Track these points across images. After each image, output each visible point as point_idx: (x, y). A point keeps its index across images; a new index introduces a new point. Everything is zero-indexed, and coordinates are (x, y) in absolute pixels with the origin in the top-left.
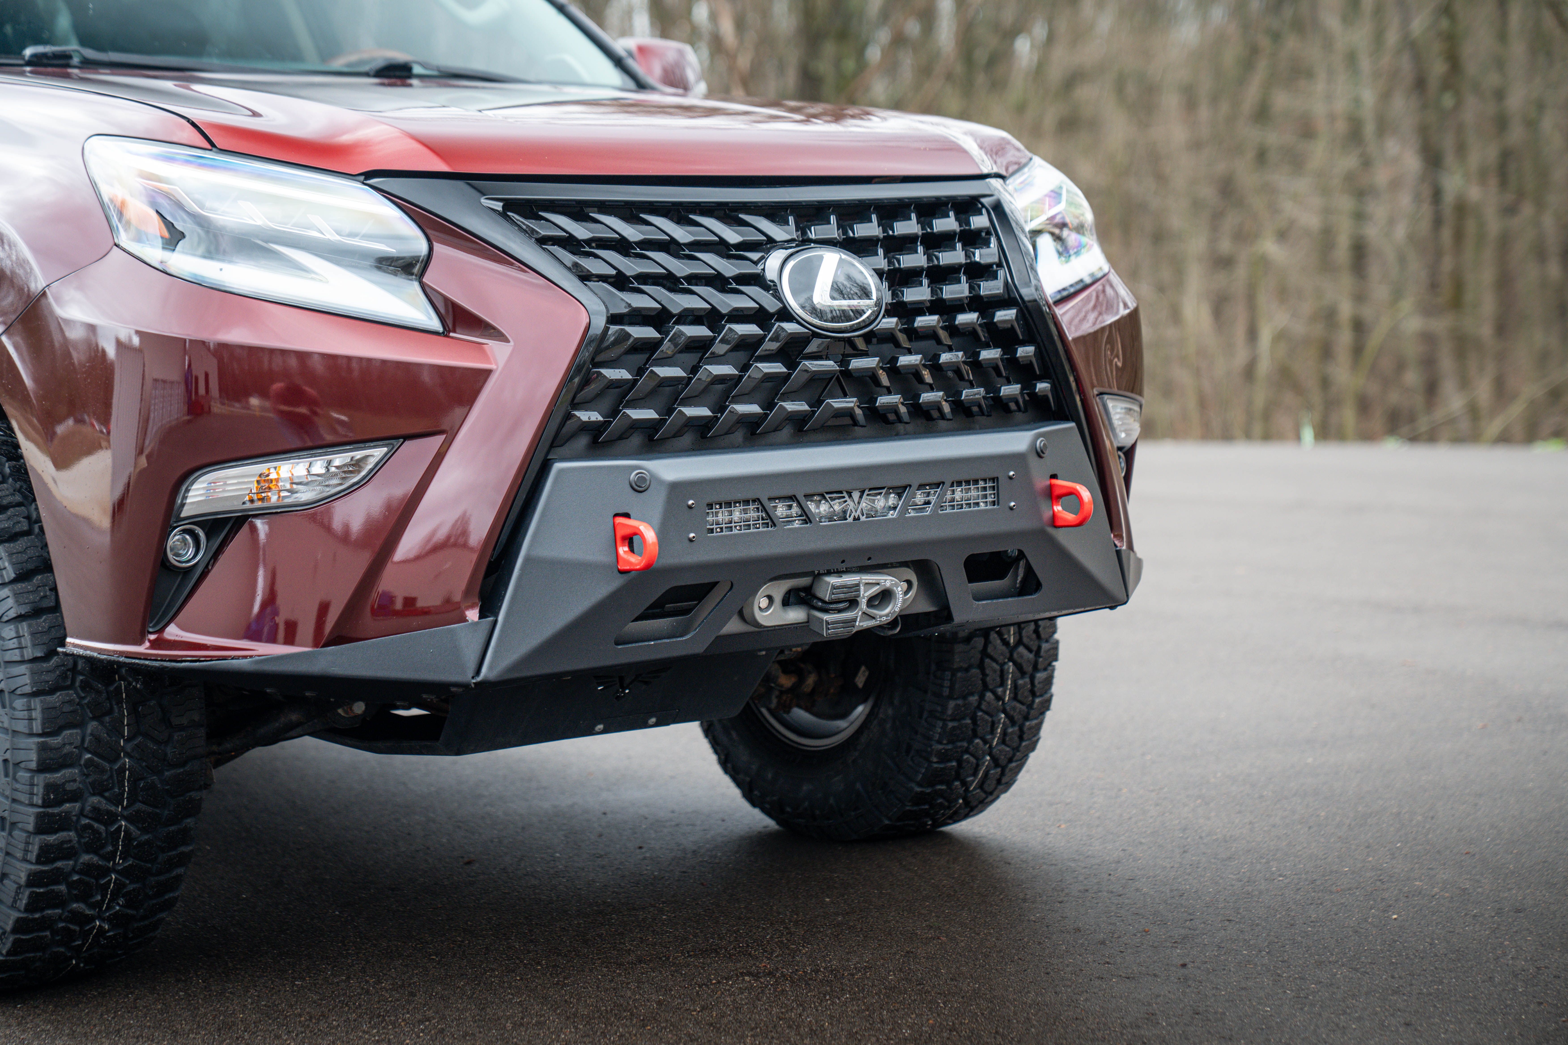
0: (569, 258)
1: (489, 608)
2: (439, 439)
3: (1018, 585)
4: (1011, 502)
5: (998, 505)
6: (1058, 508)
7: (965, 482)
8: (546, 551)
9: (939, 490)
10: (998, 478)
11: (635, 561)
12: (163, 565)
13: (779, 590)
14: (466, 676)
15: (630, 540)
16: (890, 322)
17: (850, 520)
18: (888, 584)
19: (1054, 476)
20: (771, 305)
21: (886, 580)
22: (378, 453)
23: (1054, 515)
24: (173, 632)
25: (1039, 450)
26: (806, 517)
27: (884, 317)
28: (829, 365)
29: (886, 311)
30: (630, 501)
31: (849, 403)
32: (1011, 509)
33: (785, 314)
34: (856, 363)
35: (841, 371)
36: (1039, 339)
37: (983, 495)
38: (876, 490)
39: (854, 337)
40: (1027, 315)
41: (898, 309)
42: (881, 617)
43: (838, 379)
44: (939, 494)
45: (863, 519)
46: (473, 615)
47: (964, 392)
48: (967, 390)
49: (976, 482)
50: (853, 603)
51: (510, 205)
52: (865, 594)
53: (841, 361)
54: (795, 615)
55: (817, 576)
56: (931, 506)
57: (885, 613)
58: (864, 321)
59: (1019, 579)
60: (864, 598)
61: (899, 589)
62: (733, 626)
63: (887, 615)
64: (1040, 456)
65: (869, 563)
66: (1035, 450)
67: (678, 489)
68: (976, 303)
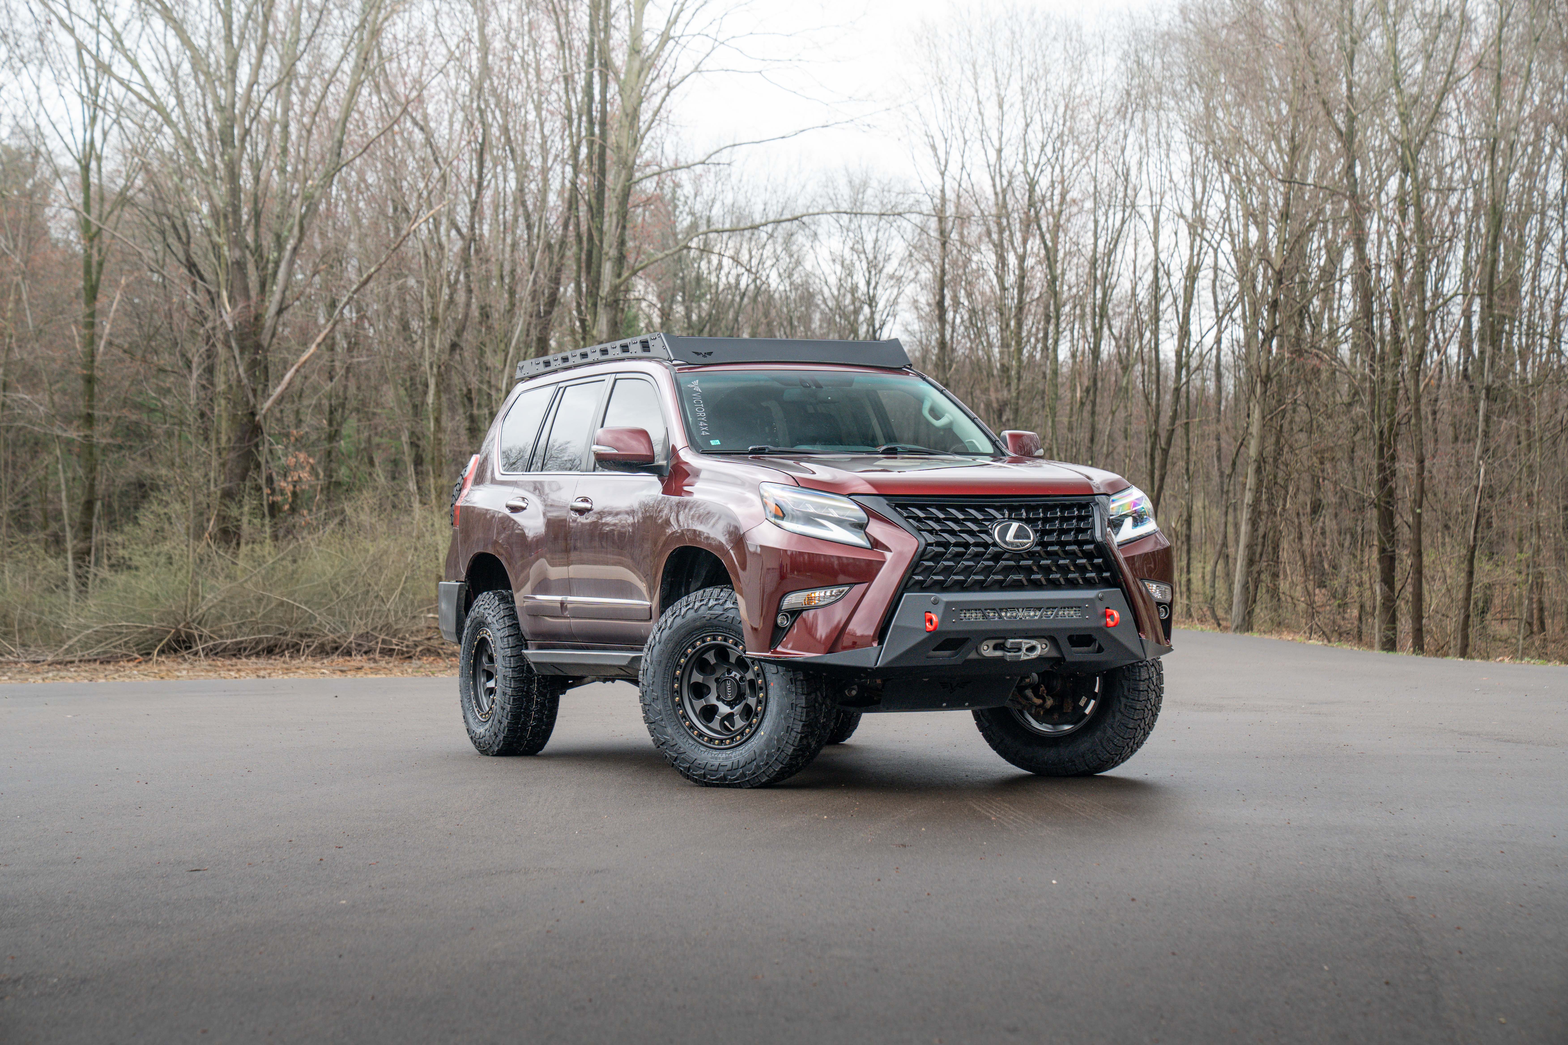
0: (915, 524)
1: (881, 643)
2: (866, 585)
4: (1087, 616)
5: (1082, 617)
6: (1108, 620)
7: (1067, 607)
8: (902, 623)
9: (1056, 610)
10: (1083, 607)
11: (930, 627)
12: (776, 625)
13: (992, 643)
14: (872, 665)
15: (930, 621)
16: (1038, 548)
17: (1018, 619)
18: (1034, 643)
19: (1107, 608)
20: (990, 541)
22: (846, 588)
23: (1107, 624)
24: (779, 649)
25: (1100, 598)
26: (1000, 617)
28: (1012, 563)
29: (1037, 544)
30: (931, 607)
31: (1021, 577)
32: (1089, 619)
33: (995, 544)
34: (1022, 563)
35: (1017, 566)
36: (1104, 557)
37: (1075, 613)
38: (1029, 609)
39: (1023, 553)
40: (1099, 547)
41: (1041, 543)
42: (1031, 656)
43: (1015, 568)
44: (1056, 612)
45: (1024, 619)
46: (875, 645)
47: (1069, 575)
48: (1071, 575)
49: (1072, 608)
50: (1020, 650)
51: (897, 505)
52: (1024, 647)
53: (1017, 562)
54: (998, 653)
55: (1006, 639)
56: (1053, 616)
57: (1034, 655)
58: (1027, 548)
59: (1096, 647)
61: (1040, 646)
62: (973, 655)
64: (1100, 600)
65: (1026, 635)
66: (1098, 598)
67: (949, 604)
68: (1077, 542)
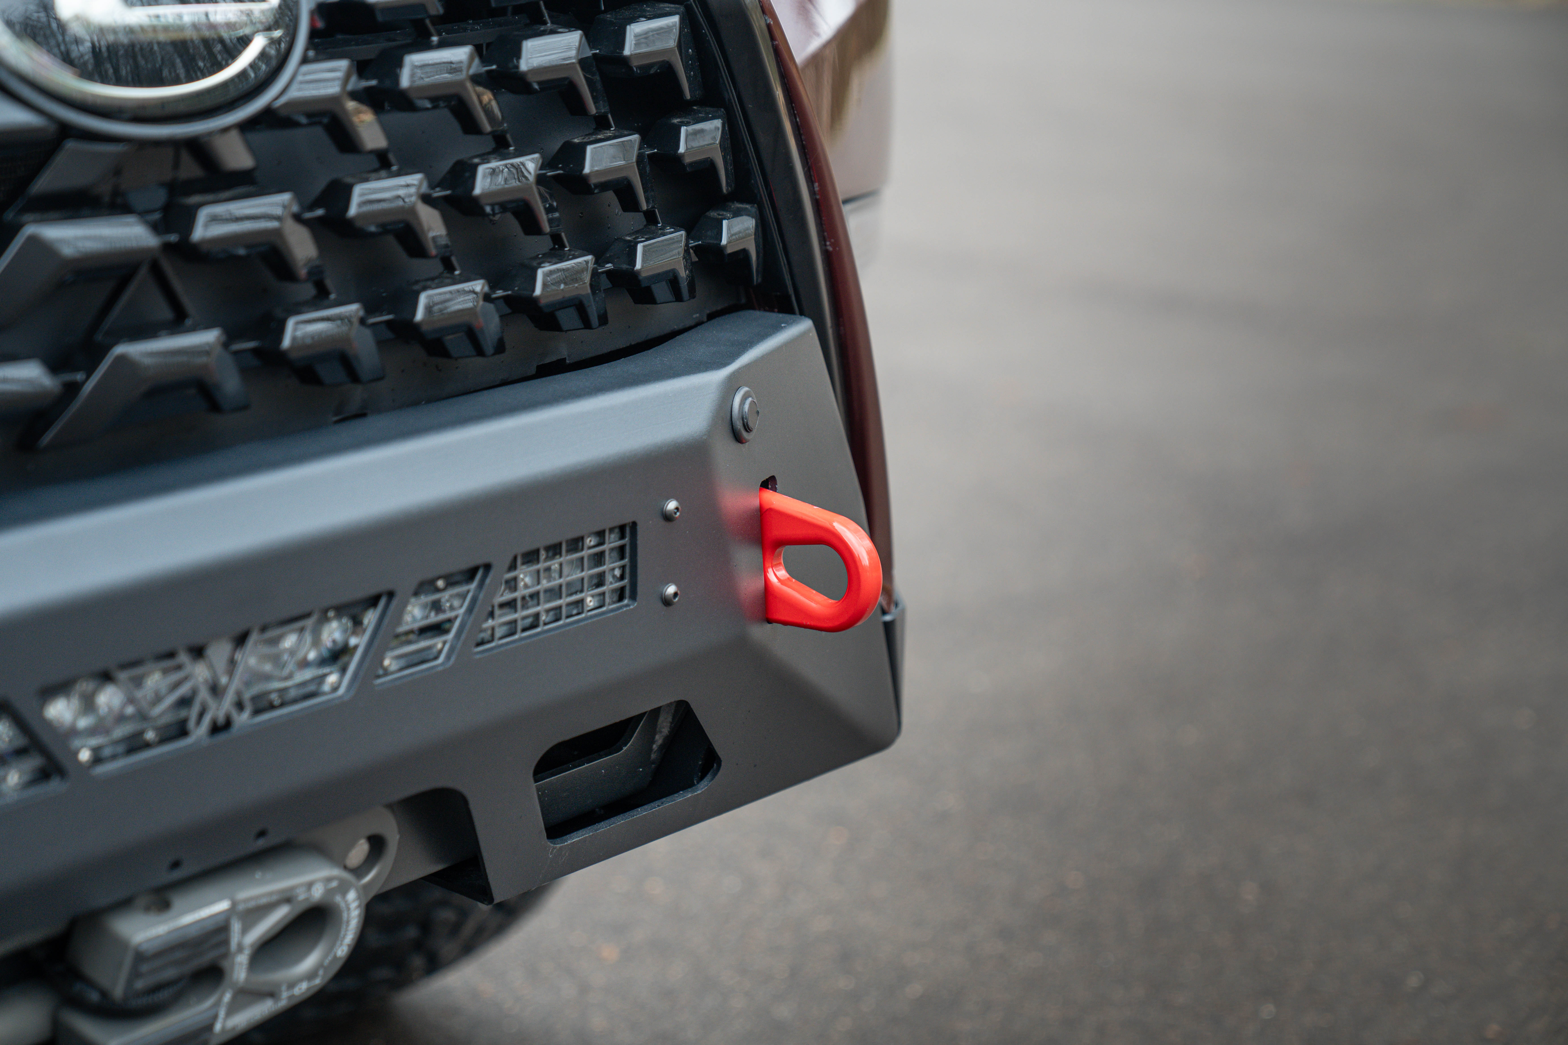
3: (653, 756)
4: (668, 582)
5: (633, 597)
6: (777, 575)
7: (548, 549)
9: (473, 586)
10: (634, 525)
16: (326, 76)
17: (199, 732)
18: (317, 893)
19: (769, 484)
21: (310, 885)
23: (768, 591)
25: (739, 425)
27: (305, 60)
28: (124, 232)
29: (314, 34)
32: (667, 602)
34: (217, 218)
35: (167, 247)
36: (731, 95)
37: (591, 577)
39: (211, 134)
40: (706, 30)
41: (349, 29)
42: (291, 985)
43: (156, 269)
44: (474, 600)
45: (243, 719)
47: (540, 273)
48: (548, 268)
49: (576, 544)
52: (245, 938)
53: (167, 209)
55: (90, 922)
56: (451, 636)
57: (306, 972)
58: (243, 74)
59: (659, 739)
60: (240, 949)
61: (352, 895)
63: (310, 976)
64: (738, 438)
65: (261, 843)
66: (727, 429)
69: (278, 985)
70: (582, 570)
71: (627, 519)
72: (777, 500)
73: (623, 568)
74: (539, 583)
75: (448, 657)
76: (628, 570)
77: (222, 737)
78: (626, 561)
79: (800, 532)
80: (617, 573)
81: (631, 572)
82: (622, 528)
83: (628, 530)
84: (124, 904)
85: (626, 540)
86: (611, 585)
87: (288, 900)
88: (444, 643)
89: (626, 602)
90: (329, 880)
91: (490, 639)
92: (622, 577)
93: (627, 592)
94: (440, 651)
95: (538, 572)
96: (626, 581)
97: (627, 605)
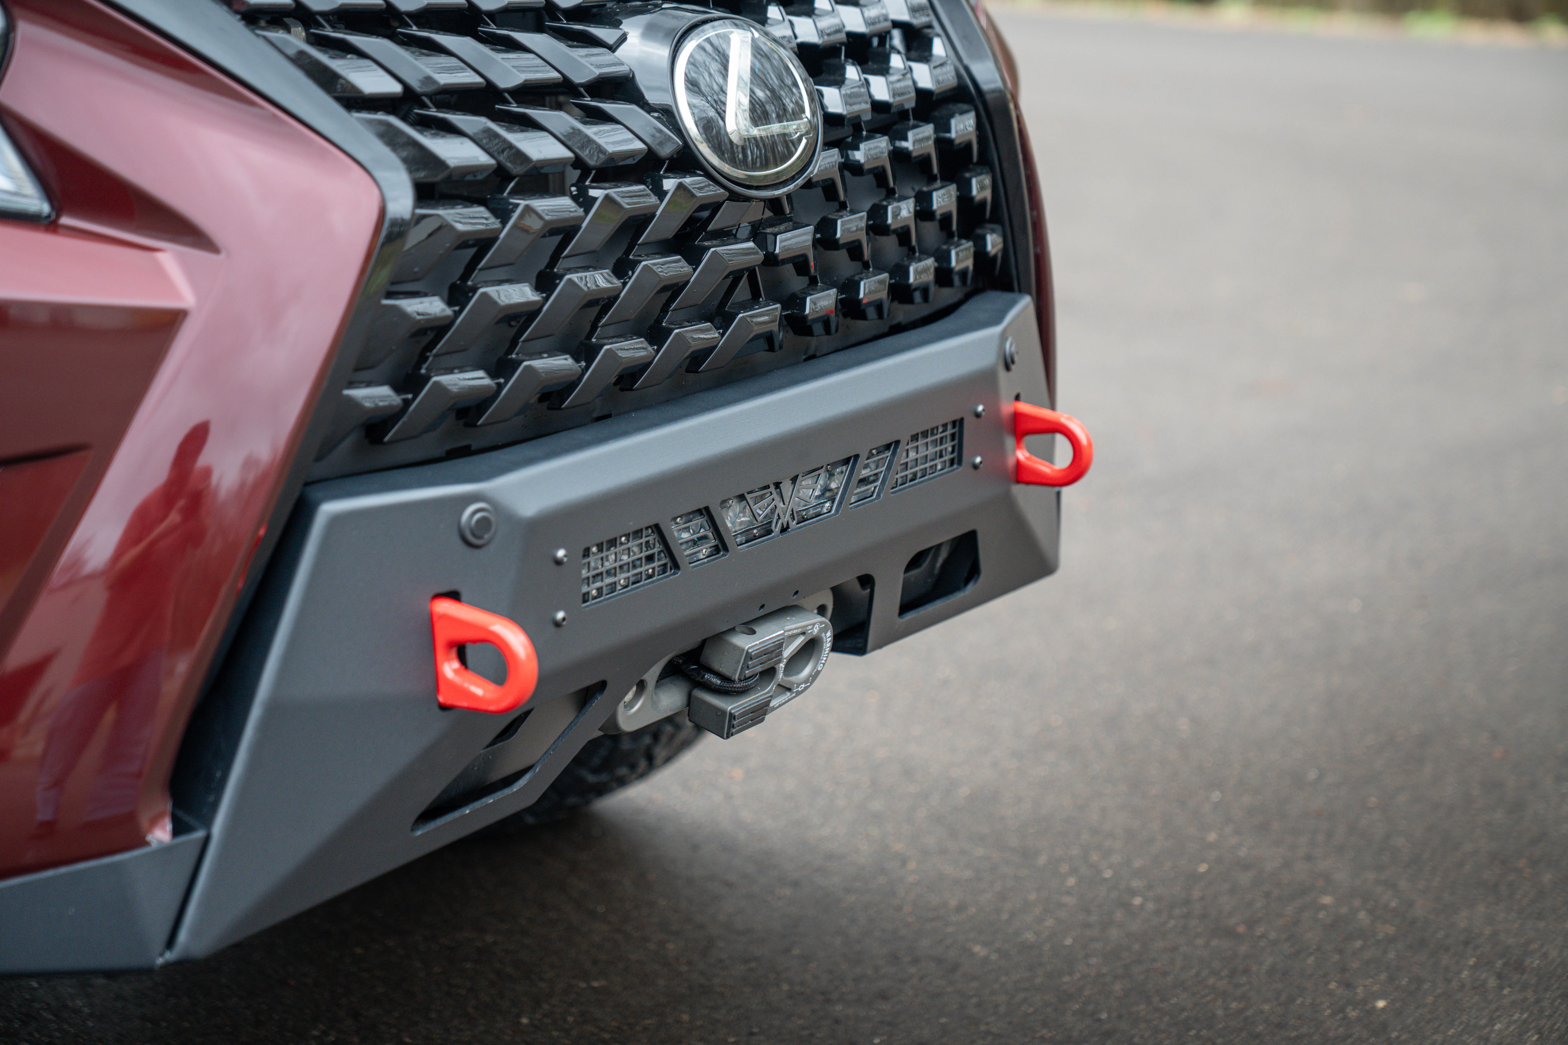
1: (192, 812)
5: (960, 463)
6: (1023, 454)
7: (922, 434)
9: (889, 454)
10: (961, 420)
14: (146, 953)
17: (776, 532)
18: (816, 631)
19: (1017, 398)
20: (664, 141)
21: (811, 626)
23: (1018, 464)
25: (1009, 360)
26: (719, 541)
27: (822, 149)
29: (822, 136)
30: (458, 568)
33: (686, 158)
37: (940, 451)
39: (787, 193)
42: (798, 685)
44: (890, 461)
45: (794, 525)
46: (160, 831)
47: (911, 268)
48: (914, 265)
49: (934, 431)
52: (785, 654)
53: (755, 237)
55: (717, 635)
56: (878, 483)
57: (804, 678)
58: (797, 161)
60: (783, 658)
61: (829, 634)
64: (1008, 368)
65: (795, 599)
66: (1004, 361)
67: (538, 532)
69: (793, 684)
70: (936, 446)
71: (957, 417)
72: (1024, 407)
73: (953, 447)
74: (927, 450)
75: (878, 495)
76: (956, 448)
77: (786, 535)
78: (956, 442)
79: (1039, 426)
80: (950, 449)
81: (958, 449)
82: (954, 423)
83: (958, 423)
84: (732, 630)
85: (957, 429)
86: (947, 458)
87: (803, 633)
88: (875, 488)
89: (955, 466)
90: (821, 623)
91: (895, 486)
92: (953, 452)
93: (956, 461)
94: (873, 493)
95: (927, 443)
96: (955, 454)
97: (956, 469)
